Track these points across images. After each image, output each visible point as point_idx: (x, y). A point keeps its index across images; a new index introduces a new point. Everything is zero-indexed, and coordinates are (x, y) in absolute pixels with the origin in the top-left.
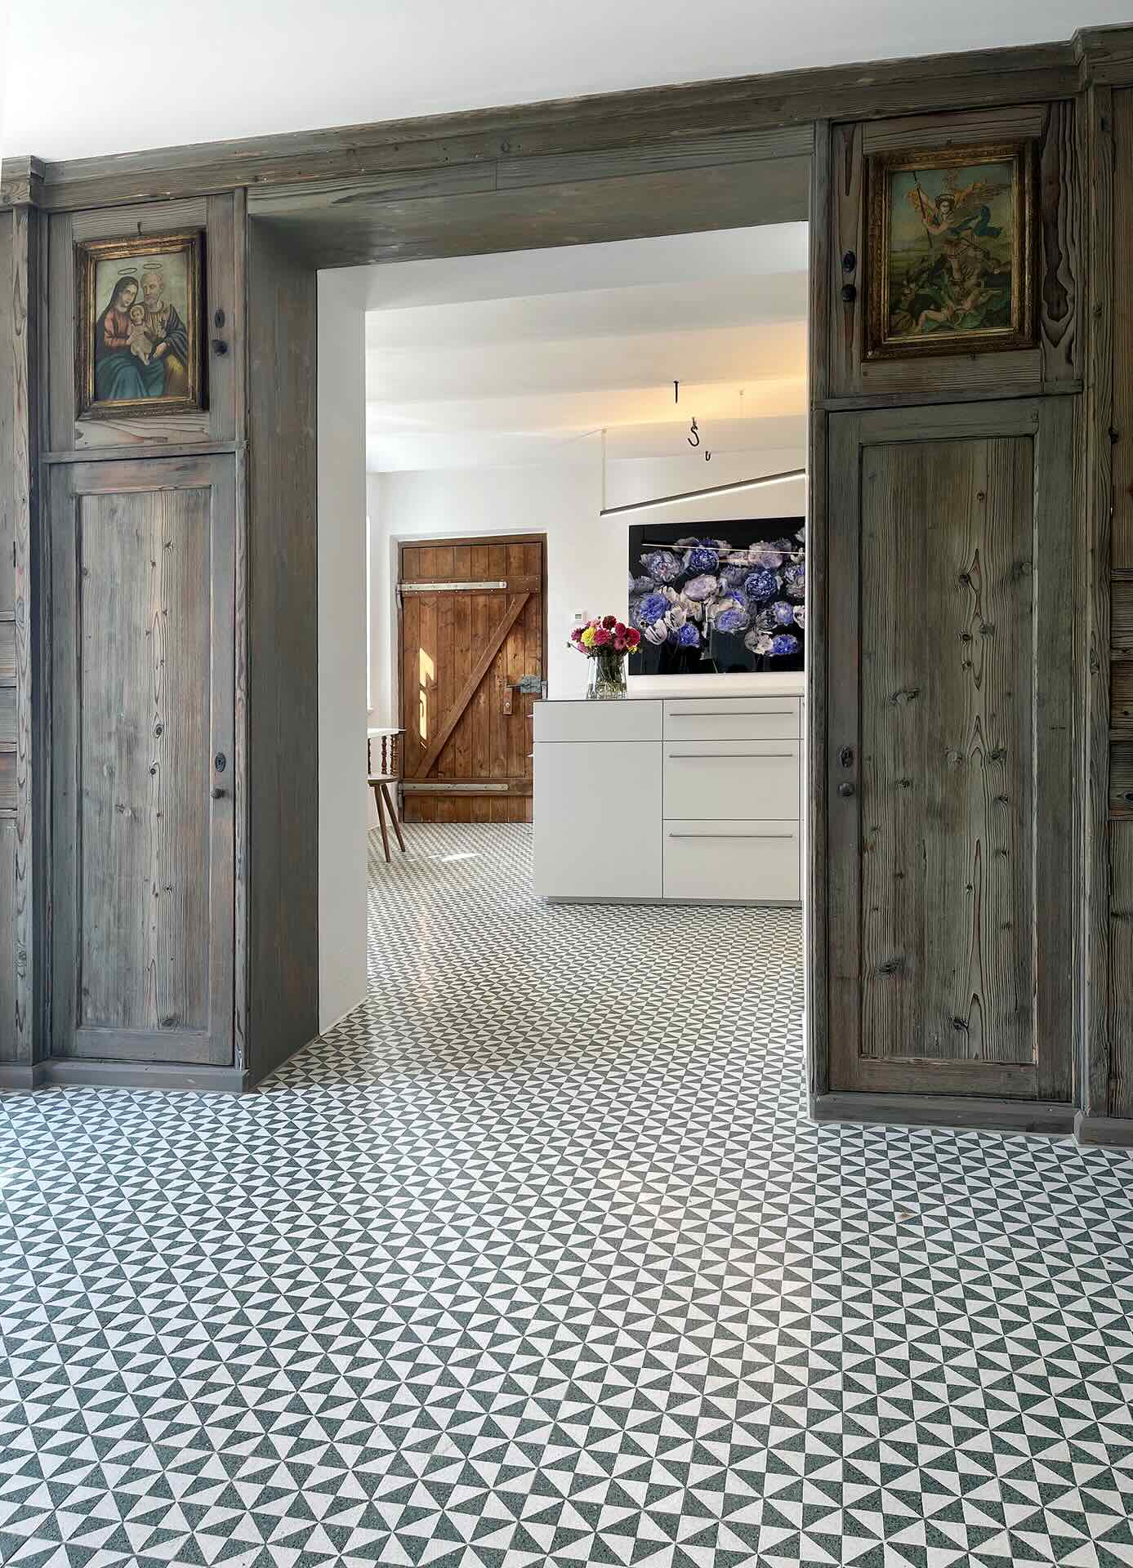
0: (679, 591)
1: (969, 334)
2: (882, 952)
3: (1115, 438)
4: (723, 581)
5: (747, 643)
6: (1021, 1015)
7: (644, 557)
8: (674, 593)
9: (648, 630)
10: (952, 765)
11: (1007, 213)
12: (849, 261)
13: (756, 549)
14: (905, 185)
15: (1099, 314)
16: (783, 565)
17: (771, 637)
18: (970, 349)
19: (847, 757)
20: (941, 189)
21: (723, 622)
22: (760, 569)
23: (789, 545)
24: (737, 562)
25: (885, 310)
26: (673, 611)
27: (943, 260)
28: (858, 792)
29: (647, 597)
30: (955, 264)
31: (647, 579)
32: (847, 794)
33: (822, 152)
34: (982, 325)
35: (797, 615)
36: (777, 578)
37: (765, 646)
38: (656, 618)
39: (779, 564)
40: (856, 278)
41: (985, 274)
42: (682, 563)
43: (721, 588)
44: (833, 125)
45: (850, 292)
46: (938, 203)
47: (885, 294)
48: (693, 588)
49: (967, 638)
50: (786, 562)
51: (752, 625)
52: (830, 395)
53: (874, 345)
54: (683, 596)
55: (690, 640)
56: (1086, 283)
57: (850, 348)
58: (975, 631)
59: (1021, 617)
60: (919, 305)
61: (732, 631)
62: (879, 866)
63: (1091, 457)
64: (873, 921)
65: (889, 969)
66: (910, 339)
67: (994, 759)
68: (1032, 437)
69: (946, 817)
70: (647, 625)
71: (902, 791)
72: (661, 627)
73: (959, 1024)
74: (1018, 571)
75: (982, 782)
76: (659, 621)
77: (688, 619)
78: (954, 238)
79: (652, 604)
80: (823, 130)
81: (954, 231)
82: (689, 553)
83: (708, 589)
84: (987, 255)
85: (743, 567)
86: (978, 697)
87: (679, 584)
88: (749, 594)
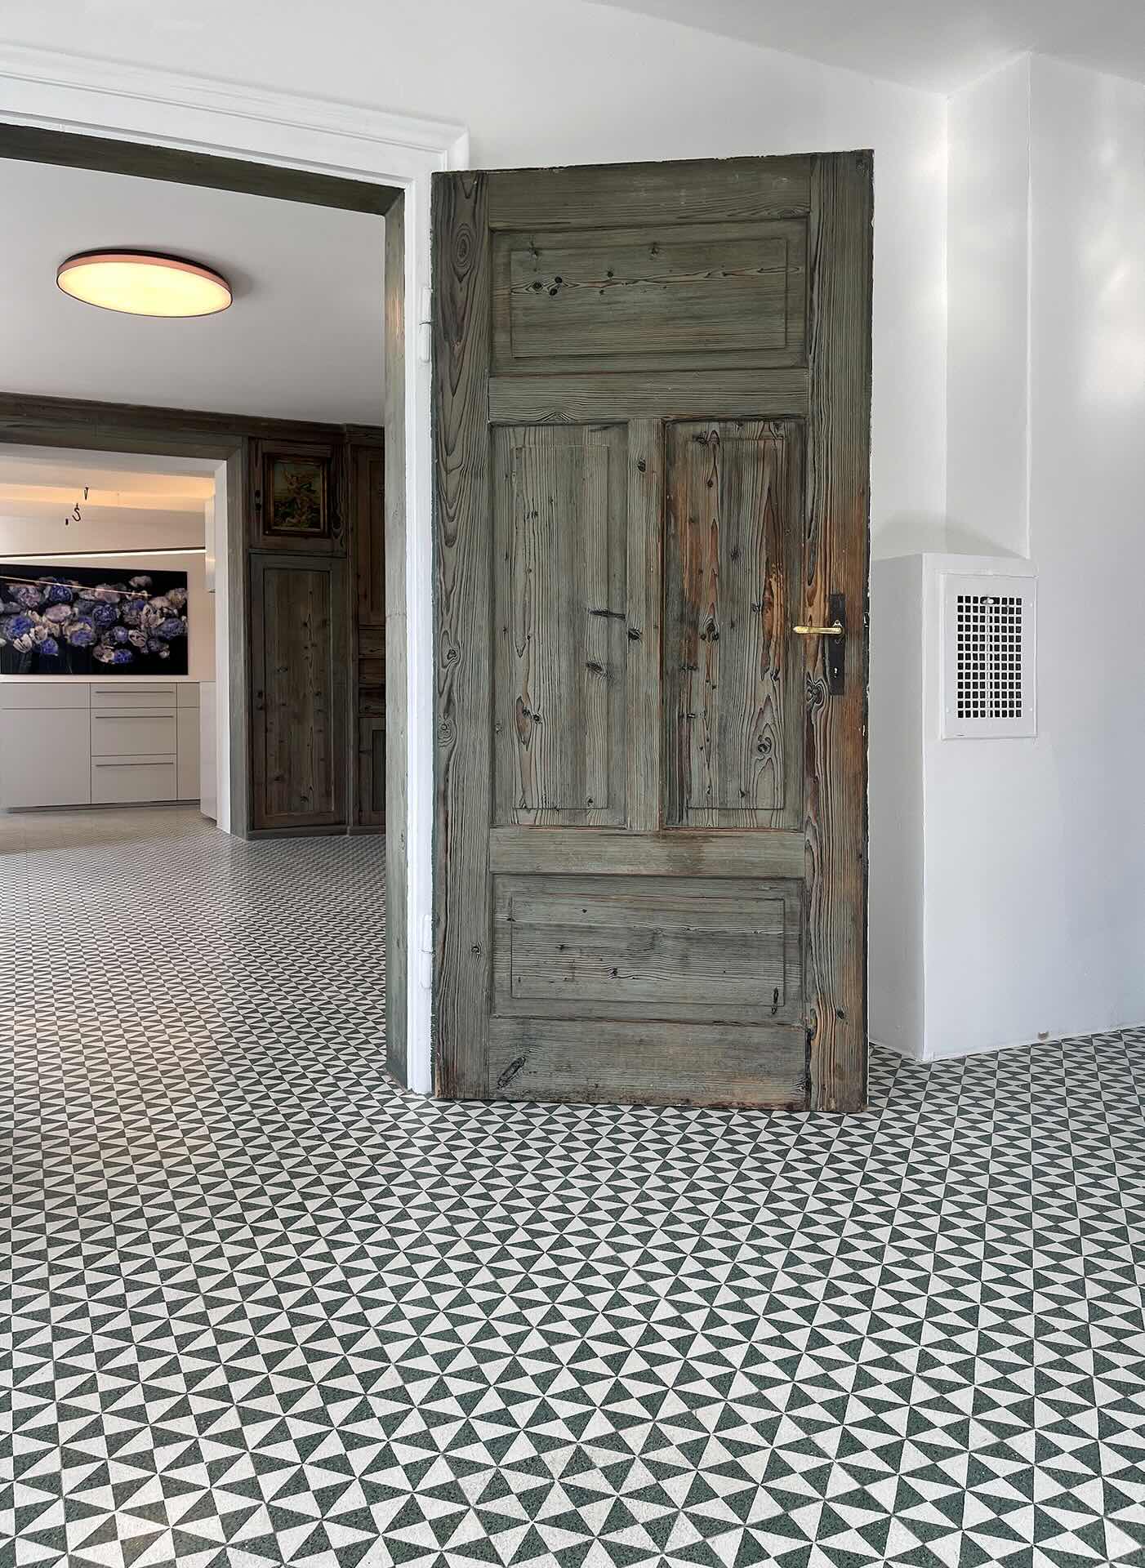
0: (41, 614)
1: (303, 529)
2: (274, 772)
3: (359, 576)
4: (76, 610)
5: (94, 655)
6: (328, 794)
7: (11, 588)
8: (37, 617)
9: (17, 642)
10: (301, 697)
11: (319, 485)
12: (257, 494)
13: (100, 589)
14: (279, 468)
15: (352, 529)
16: (120, 602)
17: (113, 650)
18: (306, 535)
19: (260, 694)
20: (294, 472)
21: (77, 639)
22: (104, 603)
23: (125, 588)
24: (86, 597)
25: (272, 515)
26: (37, 628)
27: (295, 499)
28: (264, 708)
29: (15, 617)
30: (299, 501)
31: (14, 604)
32: (261, 708)
33: (246, 446)
34: (310, 527)
35: (131, 636)
36: (117, 610)
37: (109, 656)
38: (23, 633)
39: (118, 600)
40: (261, 501)
41: (310, 507)
42: (44, 595)
43: (74, 614)
44: (250, 438)
45: (258, 507)
46: (292, 476)
47: (272, 509)
48: (52, 614)
49: (306, 648)
50: (123, 599)
51: (98, 642)
52: (251, 547)
53: (268, 529)
54: (44, 619)
55: (50, 650)
56: (347, 517)
57: (257, 530)
58: (309, 644)
59: (326, 640)
60: (286, 515)
61: (83, 645)
62: (273, 739)
63: (351, 581)
64: (271, 761)
65: (277, 779)
66: (282, 529)
67: (317, 695)
68: (329, 572)
69: (299, 718)
70: (16, 638)
71: (283, 709)
72: (27, 639)
73: (305, 798)
74: (325, 623)
75: (313, 704)
76: (25, 635)
77: (49, 635)
78: (298, 491)
79: (19, 624)
80: (246, 440)
81: (299, 489)
82: (49, 588)
83: (64, 614)
84: (311, 500)
85: (91, 600)
86: (311, 671)
87: (41, 610)
88: (96, 619)
